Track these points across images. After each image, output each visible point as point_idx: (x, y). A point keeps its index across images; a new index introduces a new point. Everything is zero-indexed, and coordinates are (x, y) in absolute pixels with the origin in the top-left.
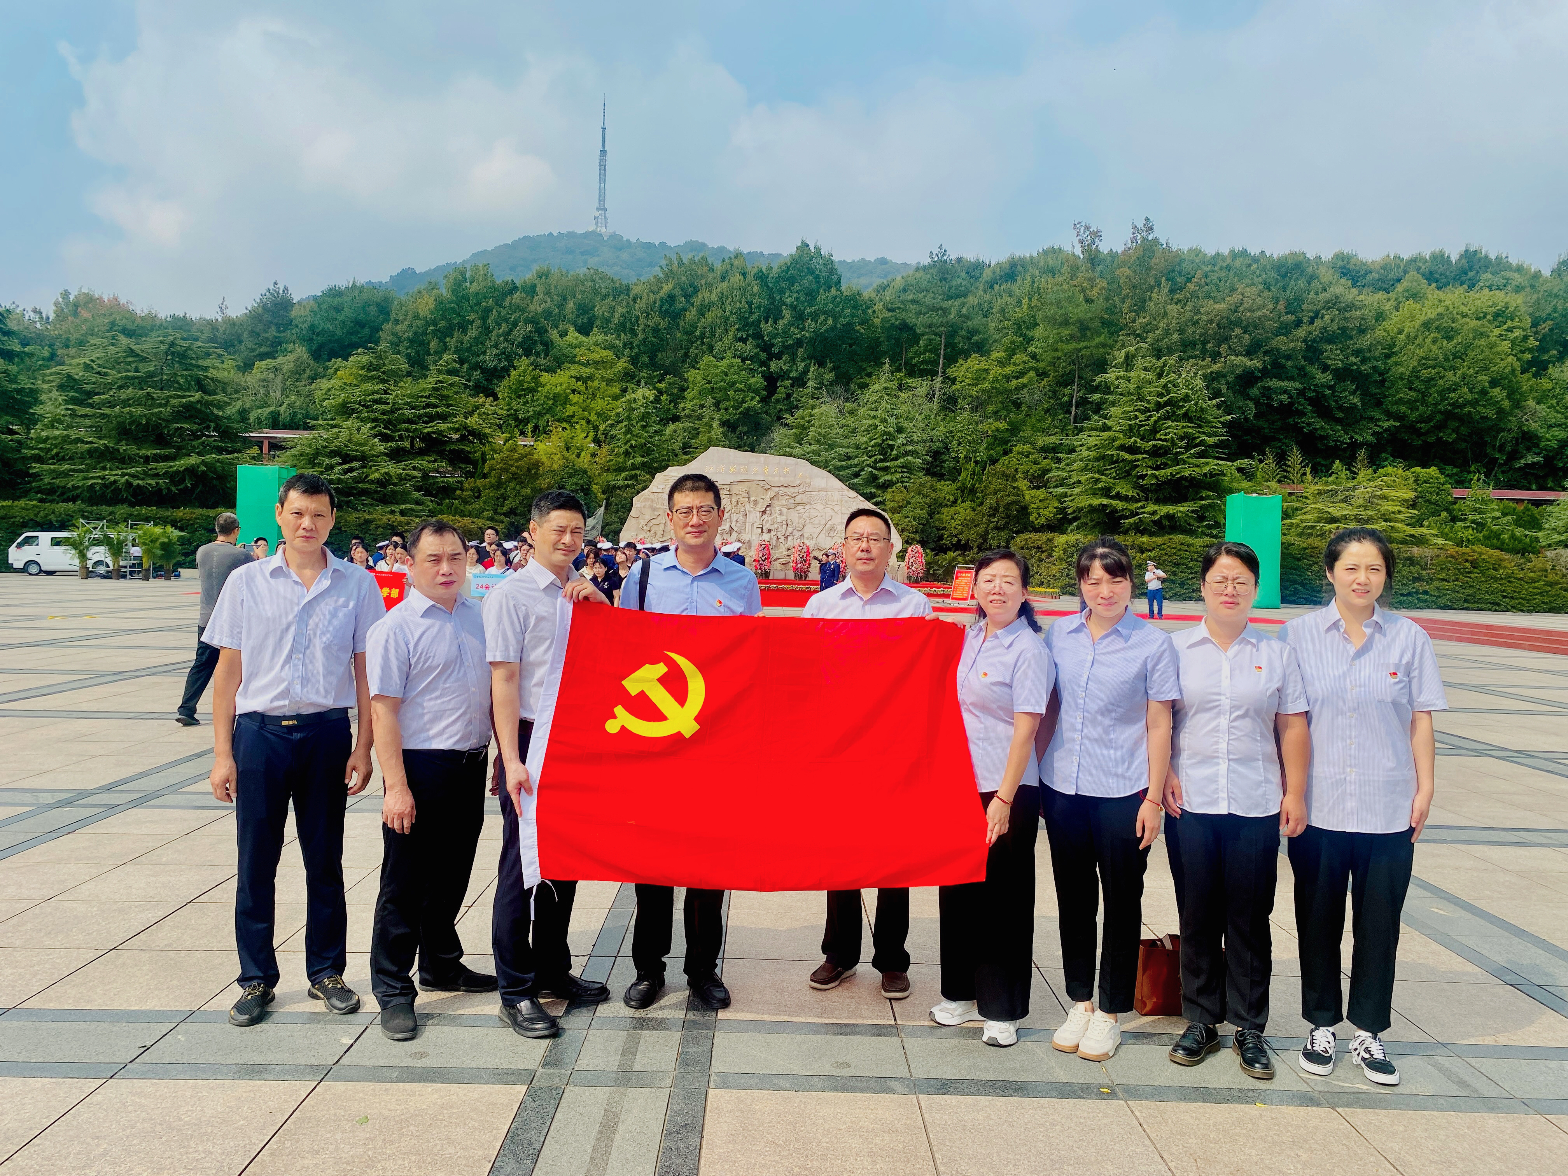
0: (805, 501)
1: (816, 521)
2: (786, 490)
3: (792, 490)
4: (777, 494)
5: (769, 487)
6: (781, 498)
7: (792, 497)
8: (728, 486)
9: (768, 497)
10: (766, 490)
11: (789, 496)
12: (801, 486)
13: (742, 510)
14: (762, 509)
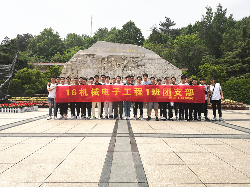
4: (129, 61)
5: (125, 58)
6: (131, 63)
7: (136, 63)
8: (106, 58)
9: (125, 63)
10: (124, 60)
11: (135, 62)
12: (140, 57)
13: (113, 69)
14: (122, 68)
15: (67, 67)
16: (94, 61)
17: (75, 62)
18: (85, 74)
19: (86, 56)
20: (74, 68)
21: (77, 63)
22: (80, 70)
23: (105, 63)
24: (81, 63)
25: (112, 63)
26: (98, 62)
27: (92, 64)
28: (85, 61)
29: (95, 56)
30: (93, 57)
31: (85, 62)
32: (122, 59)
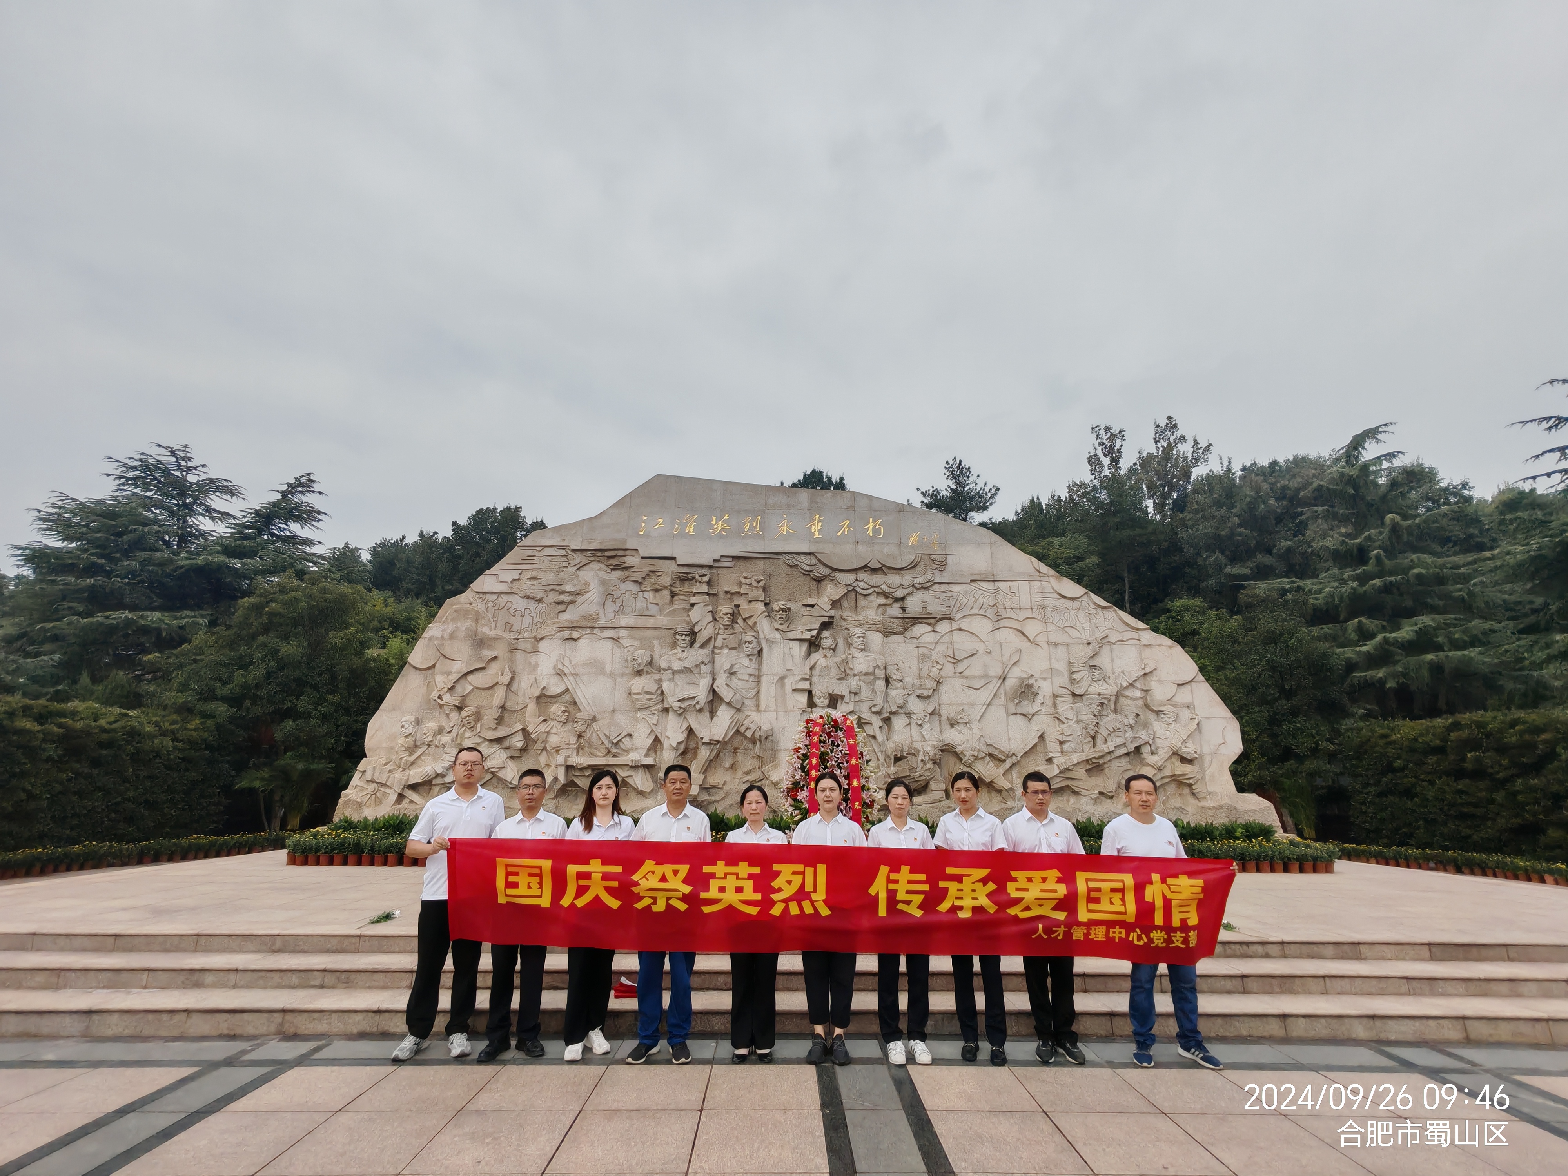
0: (935, 608)
1: (974, 668)
2: (876, 579)
3: (894, 579)
4: (852, 592)
5: (827, 571)
6: (862, 602)
7: (897, 600)
8: (705, 571)
9: (826, 599)
10: (819, 581)
11: (886, 595)
12: (920, 568)
13: (748, 638)
14: (807, 635)
15: (450, 627)
16: (624, 587)
17: (505, 598)
18: (560, 674)
19: (579, 558)
20: (492, 634)
21: (518, 603)
22: (528, 647)
23: (693, 600)
24: (540, 601)
25: (742, 602)
26: (650, 595)
27: (611, 607)
28: (569, 588)
29: (630, 561)
30: (617, 568)
31: (566, 598)
32: (807, 574)
